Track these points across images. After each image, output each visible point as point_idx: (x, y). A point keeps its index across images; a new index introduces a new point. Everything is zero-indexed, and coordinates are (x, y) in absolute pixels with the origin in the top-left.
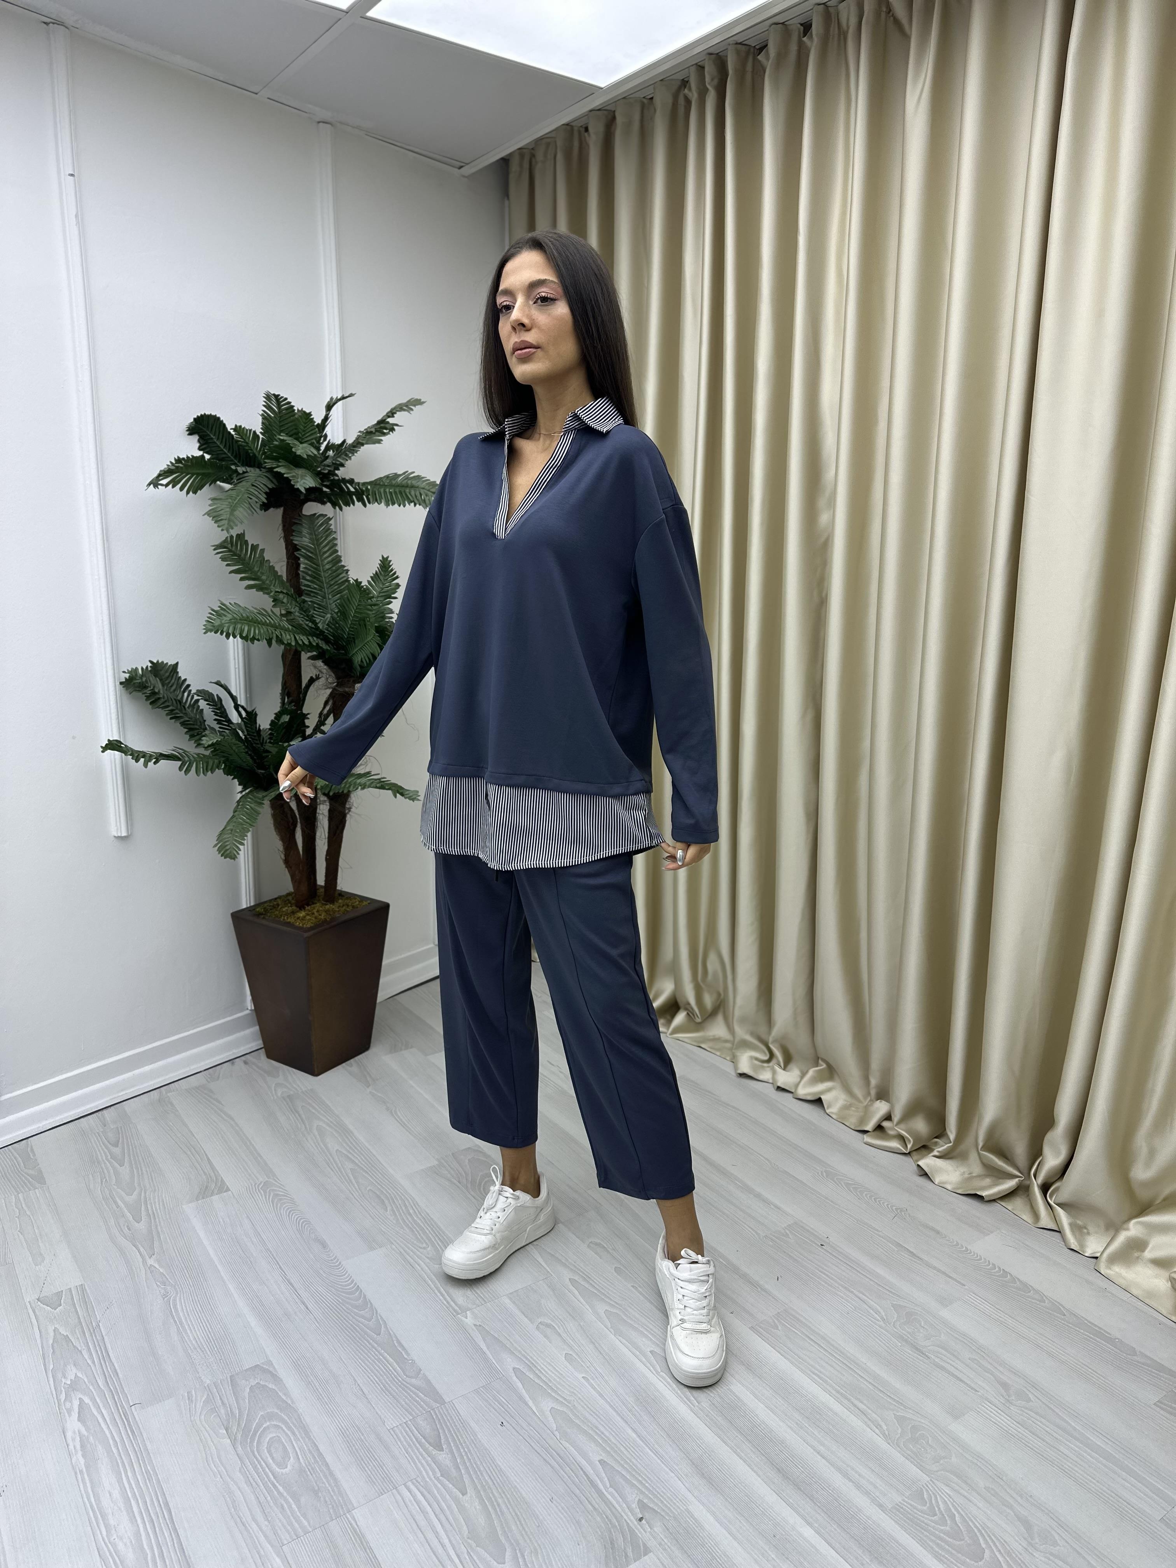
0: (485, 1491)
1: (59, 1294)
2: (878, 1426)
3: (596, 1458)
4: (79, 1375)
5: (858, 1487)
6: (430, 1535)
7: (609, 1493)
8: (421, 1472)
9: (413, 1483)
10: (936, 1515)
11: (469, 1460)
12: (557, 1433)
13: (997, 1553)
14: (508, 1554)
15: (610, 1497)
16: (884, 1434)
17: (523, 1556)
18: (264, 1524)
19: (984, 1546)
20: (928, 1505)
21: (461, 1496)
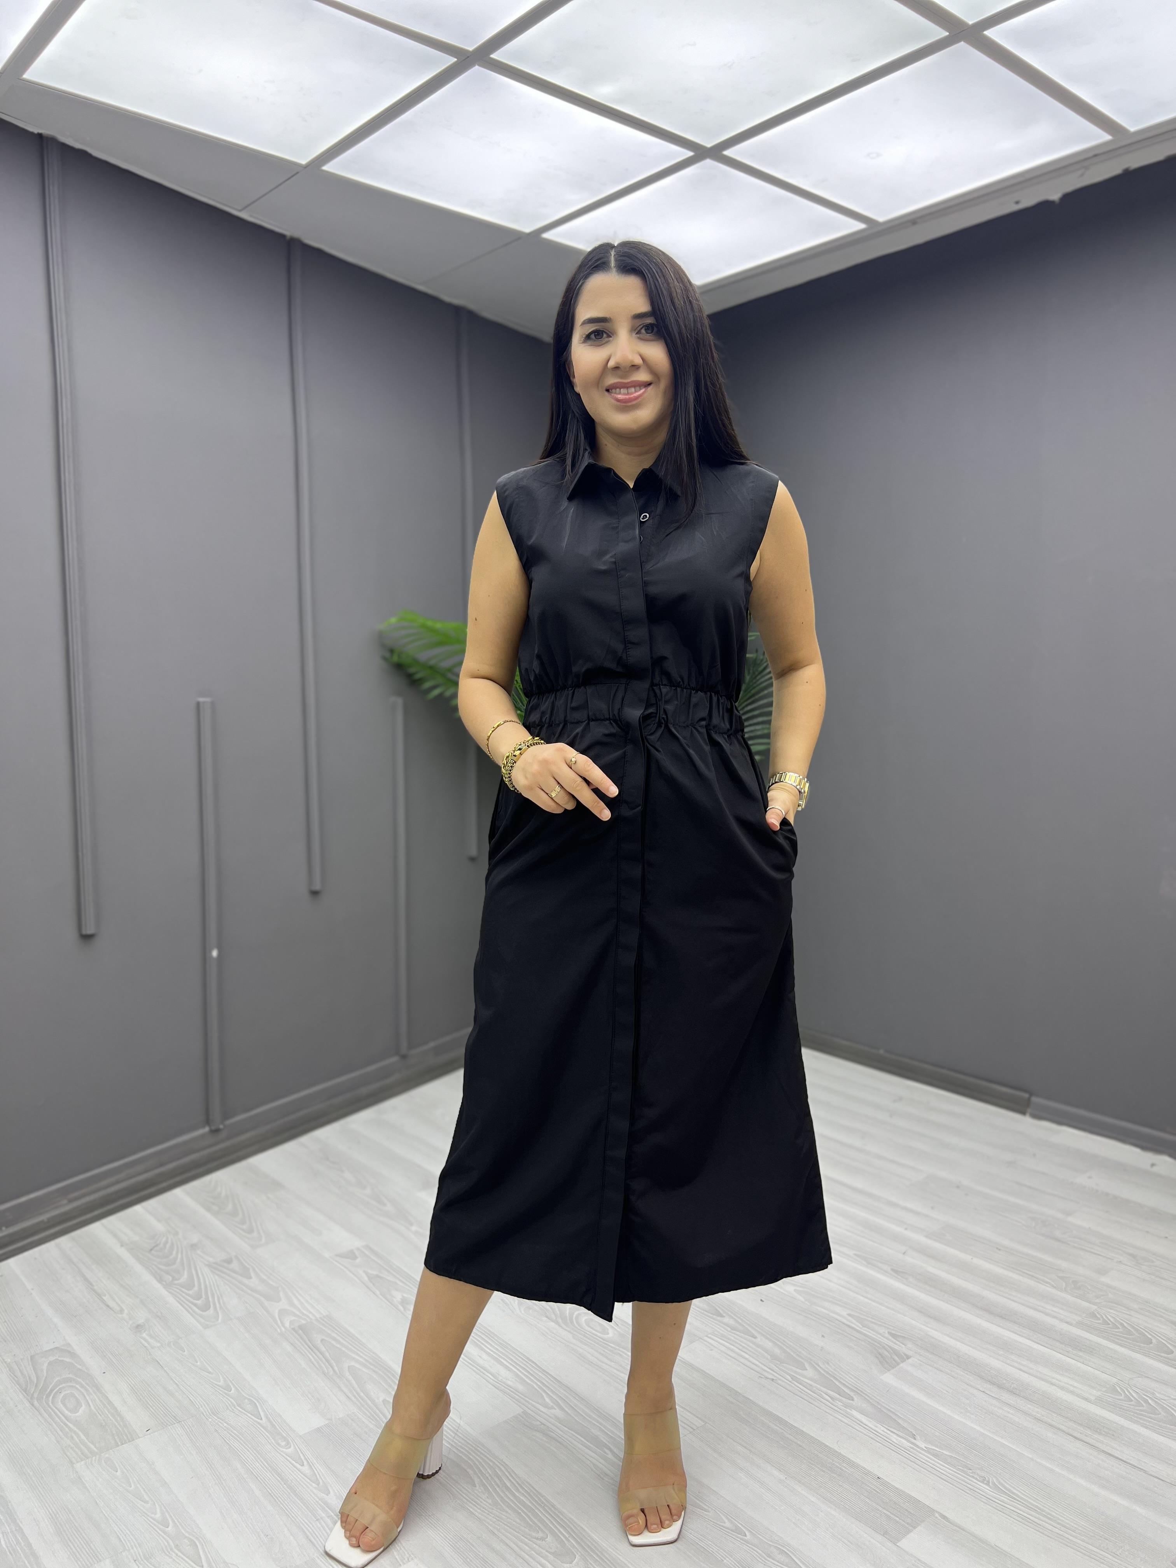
0: (770, 1335)
1: (352, 1252)
2: (1047, 1283)
3: (844, 1313)
4: (405, 1295)
5: (1047, 1314)
6: (743, 1360)
7: (864, 1330)
9: (712, 1335)
10: (1109, 1324)
12: (807, 1302)
13: (1160, 1339)
14: (807, 1365)
15: (865, 1332)
16: (1053, 1286)
17: (819, 1366)
18: (612, 1364)
19: (1150, 1337)
20: (1101, 1319)
21: (753, 1339)
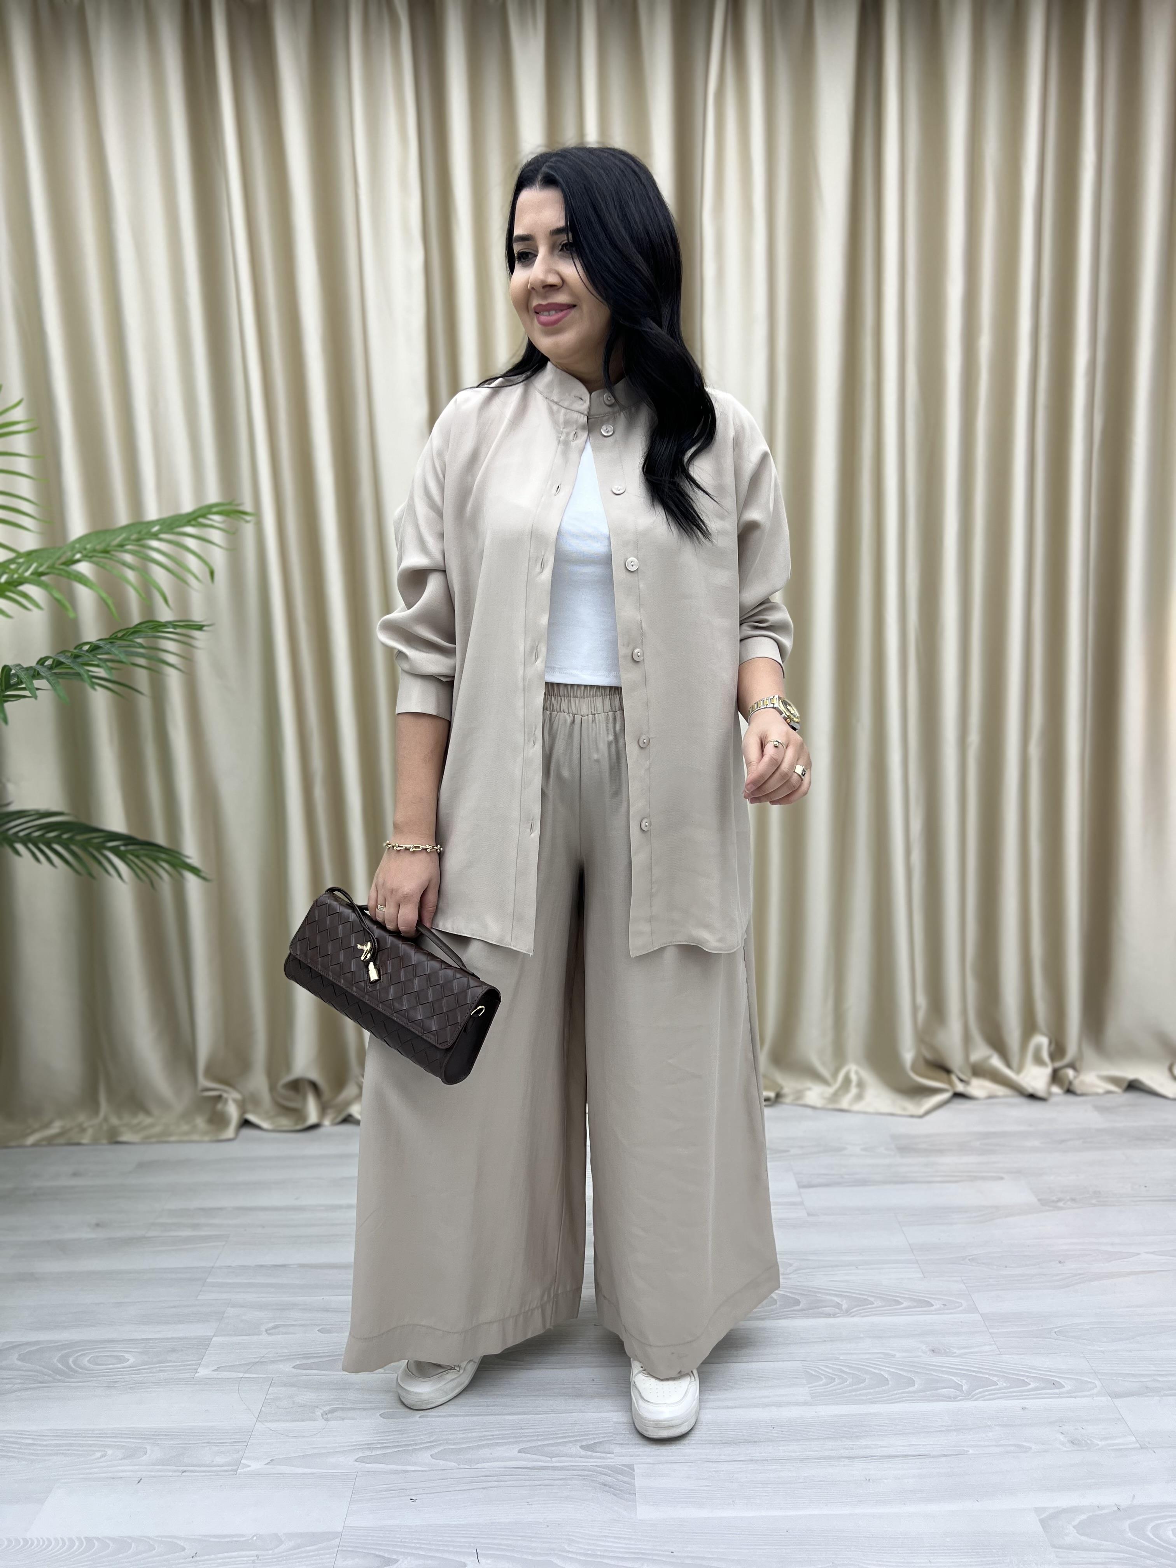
11: (429, 1544)
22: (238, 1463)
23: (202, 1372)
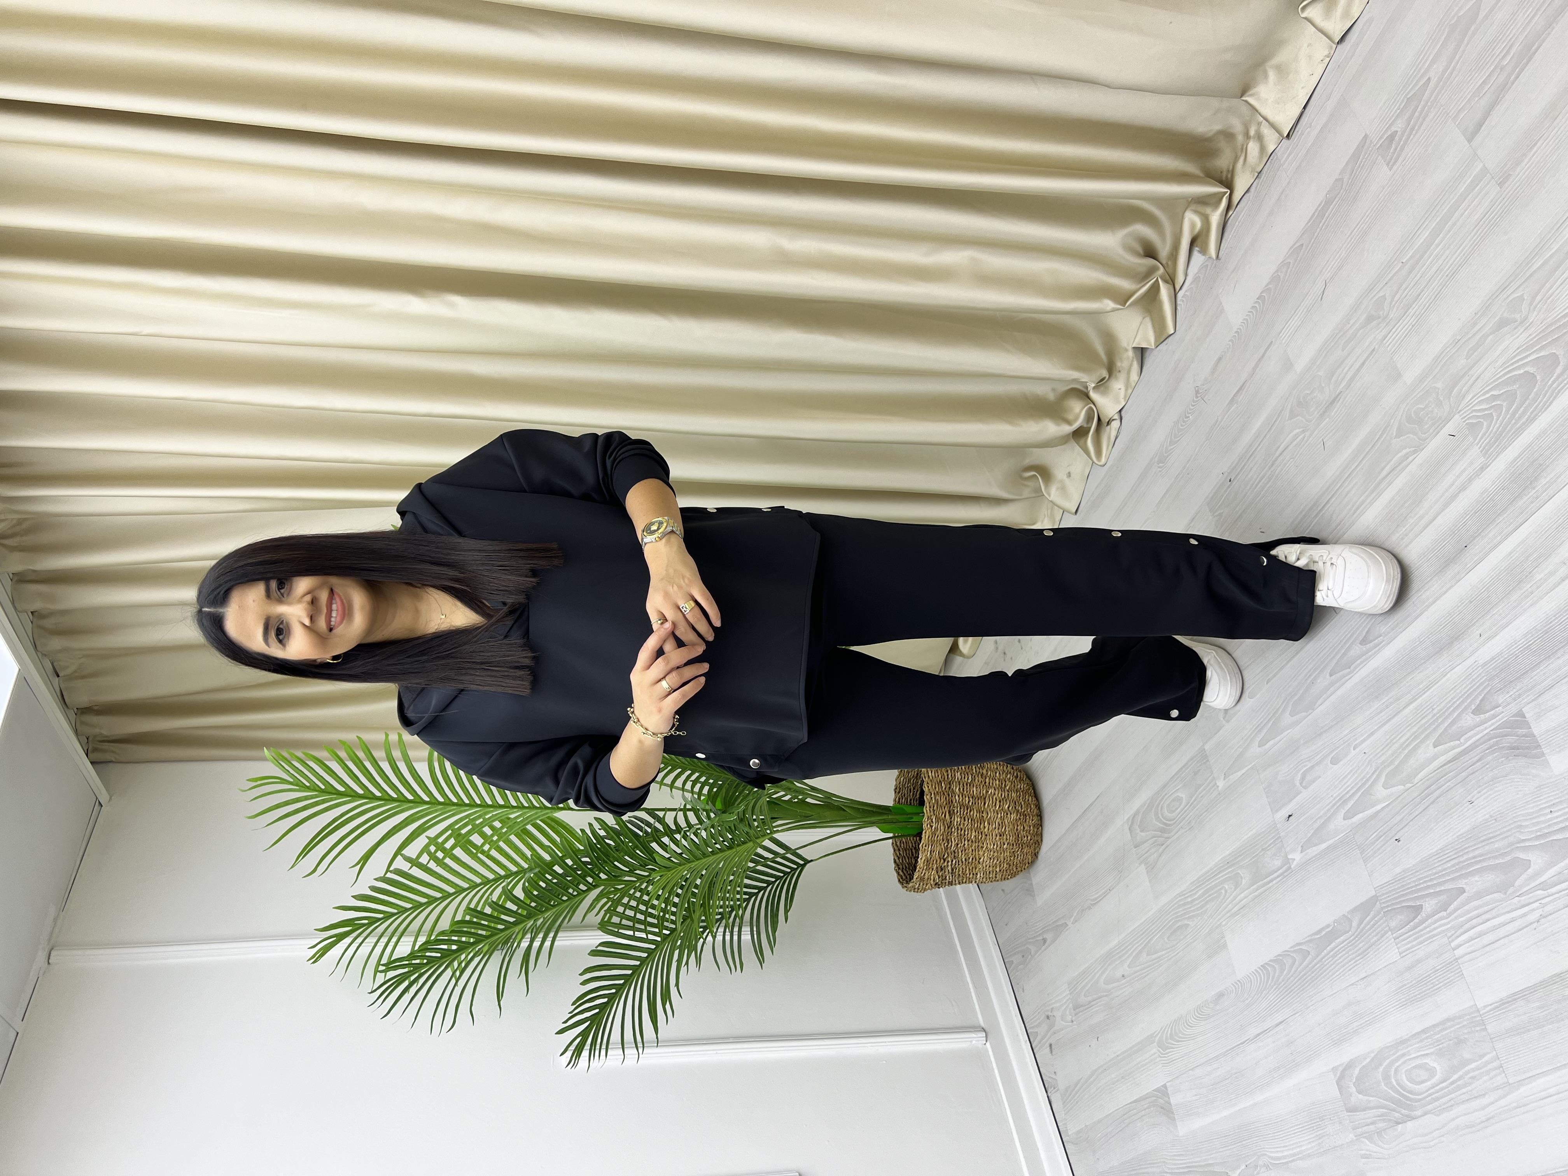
0: (1462, 868)
3: (1432, 751)
5: (1463, 488)
6: (1502, 932)
7: (1466, 742)
8: (1444, 931)
9: (1453, 941)
10: (1491, 415)
11: (1431, 880)
12: (1408, 786)
13: (1529, 359)
14: (1522, 856)
15: (1469, 743)
16: (1415, 452)
17: (1524, 840)
19: (1522, 371)
20: (1482, 421)
21: (1465, 894)
22: (1287, 861)
23: (1221, 784)
